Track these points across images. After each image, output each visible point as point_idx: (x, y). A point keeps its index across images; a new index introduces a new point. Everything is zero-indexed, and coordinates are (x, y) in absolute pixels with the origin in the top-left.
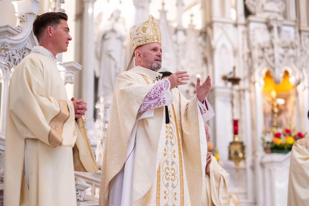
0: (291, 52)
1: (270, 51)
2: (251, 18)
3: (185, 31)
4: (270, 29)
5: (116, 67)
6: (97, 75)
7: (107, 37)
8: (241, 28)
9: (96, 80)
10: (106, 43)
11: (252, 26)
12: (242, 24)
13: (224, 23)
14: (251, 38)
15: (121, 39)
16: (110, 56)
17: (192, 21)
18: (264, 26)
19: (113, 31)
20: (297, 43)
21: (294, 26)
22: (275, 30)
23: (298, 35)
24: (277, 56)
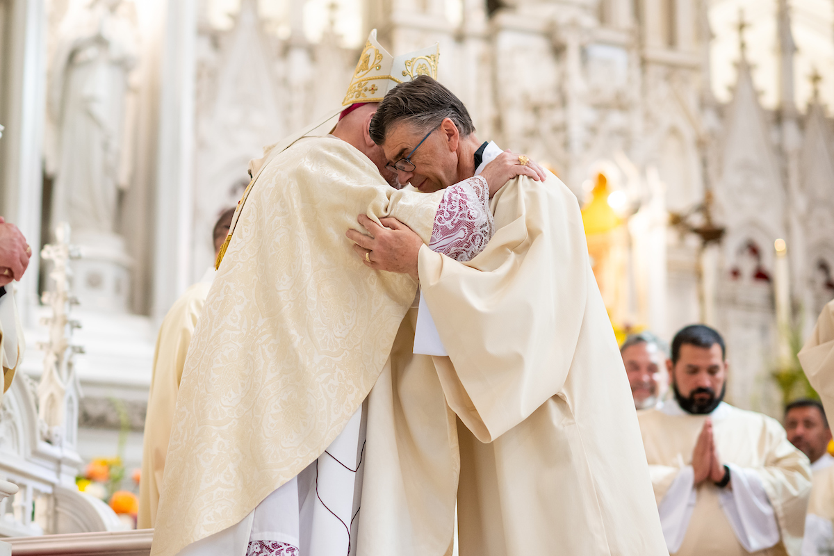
0: (616, 119)
1: (557, 117)
2: (503, 18)
3: (312, 52)
4: (558, 51)
5: (106, 146)
6: (51, 169)
7: (81, 57)
8: (475, 48)
9: (48, 185)
10: (78, 75)
11: (507, 41)
12: (476, 37)
13: (426, 30)
14: (503, 76)
15: (123, 65)
16: (90, 115)
17: (332, 23)
18: (540, 44)
19: (100, 41)
20: (634, 94)
21: (627, 47)
22: (573, 56)
23: (636, 72)
24: (577, 132)
